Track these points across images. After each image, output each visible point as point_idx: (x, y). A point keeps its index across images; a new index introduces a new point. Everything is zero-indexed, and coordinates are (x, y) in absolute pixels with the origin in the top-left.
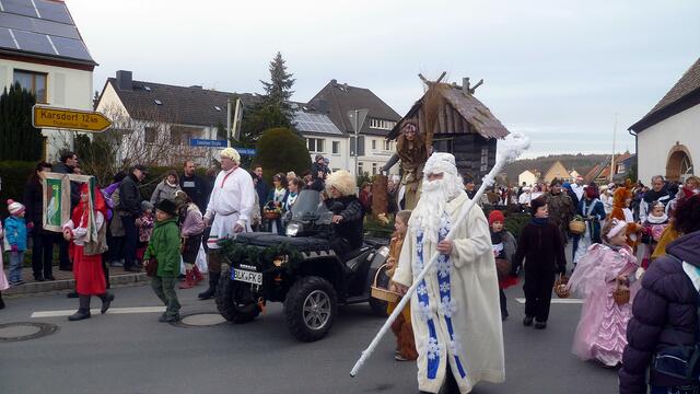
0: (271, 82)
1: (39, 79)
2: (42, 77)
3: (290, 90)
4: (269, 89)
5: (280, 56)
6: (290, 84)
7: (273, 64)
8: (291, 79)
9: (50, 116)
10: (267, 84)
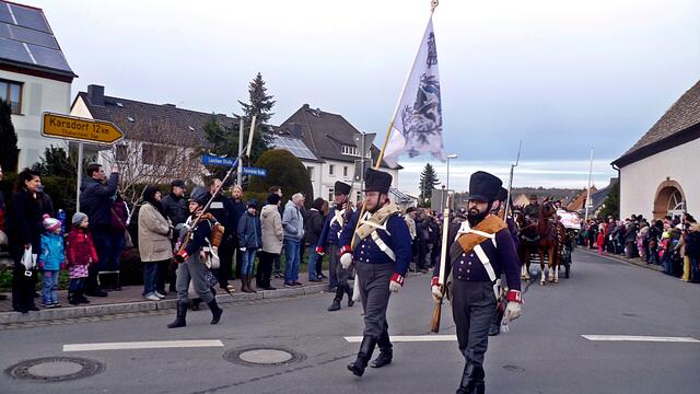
0: (250, 104)
1: (14, 89)
2: (18, 87)
3: (268, 113)
4: (247, 111)
5: (259, 77)
6: (269, 106)
7: (253, 85)
8: (271, 101)
9: (59, 124)
10: (245, 105)
